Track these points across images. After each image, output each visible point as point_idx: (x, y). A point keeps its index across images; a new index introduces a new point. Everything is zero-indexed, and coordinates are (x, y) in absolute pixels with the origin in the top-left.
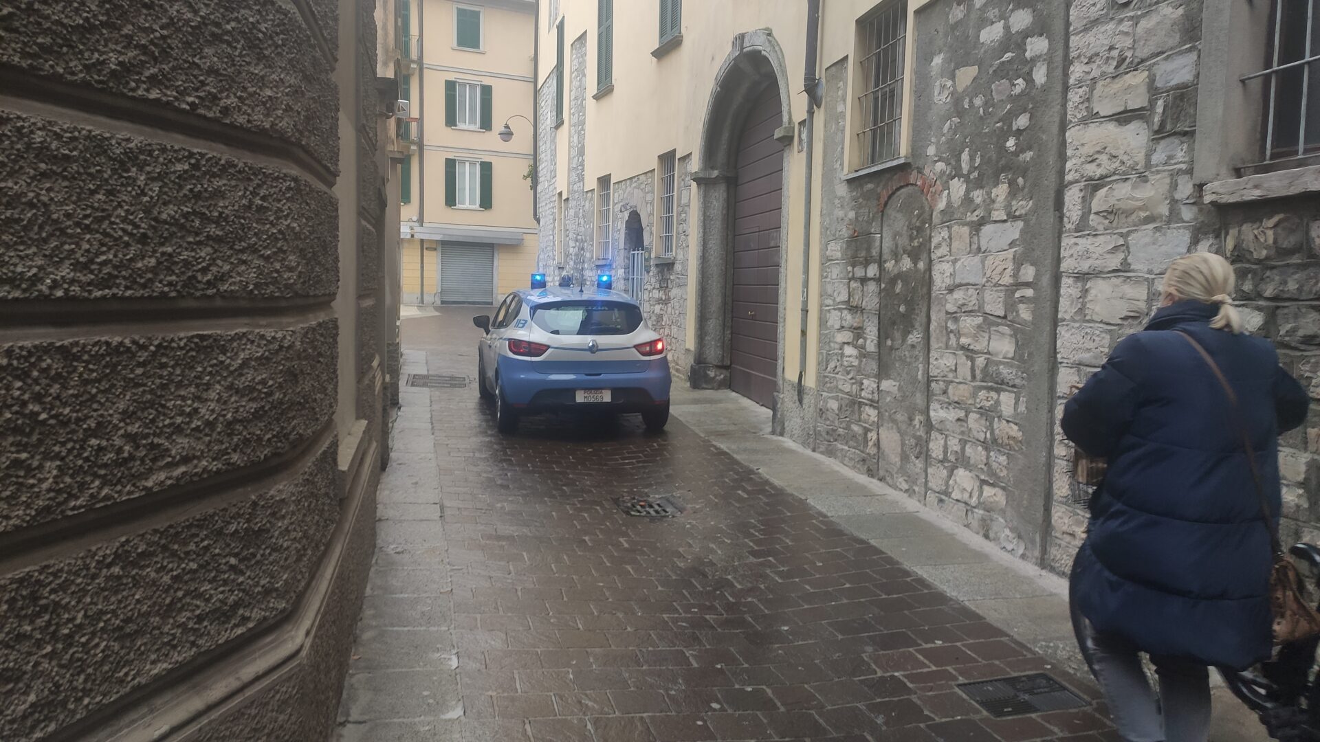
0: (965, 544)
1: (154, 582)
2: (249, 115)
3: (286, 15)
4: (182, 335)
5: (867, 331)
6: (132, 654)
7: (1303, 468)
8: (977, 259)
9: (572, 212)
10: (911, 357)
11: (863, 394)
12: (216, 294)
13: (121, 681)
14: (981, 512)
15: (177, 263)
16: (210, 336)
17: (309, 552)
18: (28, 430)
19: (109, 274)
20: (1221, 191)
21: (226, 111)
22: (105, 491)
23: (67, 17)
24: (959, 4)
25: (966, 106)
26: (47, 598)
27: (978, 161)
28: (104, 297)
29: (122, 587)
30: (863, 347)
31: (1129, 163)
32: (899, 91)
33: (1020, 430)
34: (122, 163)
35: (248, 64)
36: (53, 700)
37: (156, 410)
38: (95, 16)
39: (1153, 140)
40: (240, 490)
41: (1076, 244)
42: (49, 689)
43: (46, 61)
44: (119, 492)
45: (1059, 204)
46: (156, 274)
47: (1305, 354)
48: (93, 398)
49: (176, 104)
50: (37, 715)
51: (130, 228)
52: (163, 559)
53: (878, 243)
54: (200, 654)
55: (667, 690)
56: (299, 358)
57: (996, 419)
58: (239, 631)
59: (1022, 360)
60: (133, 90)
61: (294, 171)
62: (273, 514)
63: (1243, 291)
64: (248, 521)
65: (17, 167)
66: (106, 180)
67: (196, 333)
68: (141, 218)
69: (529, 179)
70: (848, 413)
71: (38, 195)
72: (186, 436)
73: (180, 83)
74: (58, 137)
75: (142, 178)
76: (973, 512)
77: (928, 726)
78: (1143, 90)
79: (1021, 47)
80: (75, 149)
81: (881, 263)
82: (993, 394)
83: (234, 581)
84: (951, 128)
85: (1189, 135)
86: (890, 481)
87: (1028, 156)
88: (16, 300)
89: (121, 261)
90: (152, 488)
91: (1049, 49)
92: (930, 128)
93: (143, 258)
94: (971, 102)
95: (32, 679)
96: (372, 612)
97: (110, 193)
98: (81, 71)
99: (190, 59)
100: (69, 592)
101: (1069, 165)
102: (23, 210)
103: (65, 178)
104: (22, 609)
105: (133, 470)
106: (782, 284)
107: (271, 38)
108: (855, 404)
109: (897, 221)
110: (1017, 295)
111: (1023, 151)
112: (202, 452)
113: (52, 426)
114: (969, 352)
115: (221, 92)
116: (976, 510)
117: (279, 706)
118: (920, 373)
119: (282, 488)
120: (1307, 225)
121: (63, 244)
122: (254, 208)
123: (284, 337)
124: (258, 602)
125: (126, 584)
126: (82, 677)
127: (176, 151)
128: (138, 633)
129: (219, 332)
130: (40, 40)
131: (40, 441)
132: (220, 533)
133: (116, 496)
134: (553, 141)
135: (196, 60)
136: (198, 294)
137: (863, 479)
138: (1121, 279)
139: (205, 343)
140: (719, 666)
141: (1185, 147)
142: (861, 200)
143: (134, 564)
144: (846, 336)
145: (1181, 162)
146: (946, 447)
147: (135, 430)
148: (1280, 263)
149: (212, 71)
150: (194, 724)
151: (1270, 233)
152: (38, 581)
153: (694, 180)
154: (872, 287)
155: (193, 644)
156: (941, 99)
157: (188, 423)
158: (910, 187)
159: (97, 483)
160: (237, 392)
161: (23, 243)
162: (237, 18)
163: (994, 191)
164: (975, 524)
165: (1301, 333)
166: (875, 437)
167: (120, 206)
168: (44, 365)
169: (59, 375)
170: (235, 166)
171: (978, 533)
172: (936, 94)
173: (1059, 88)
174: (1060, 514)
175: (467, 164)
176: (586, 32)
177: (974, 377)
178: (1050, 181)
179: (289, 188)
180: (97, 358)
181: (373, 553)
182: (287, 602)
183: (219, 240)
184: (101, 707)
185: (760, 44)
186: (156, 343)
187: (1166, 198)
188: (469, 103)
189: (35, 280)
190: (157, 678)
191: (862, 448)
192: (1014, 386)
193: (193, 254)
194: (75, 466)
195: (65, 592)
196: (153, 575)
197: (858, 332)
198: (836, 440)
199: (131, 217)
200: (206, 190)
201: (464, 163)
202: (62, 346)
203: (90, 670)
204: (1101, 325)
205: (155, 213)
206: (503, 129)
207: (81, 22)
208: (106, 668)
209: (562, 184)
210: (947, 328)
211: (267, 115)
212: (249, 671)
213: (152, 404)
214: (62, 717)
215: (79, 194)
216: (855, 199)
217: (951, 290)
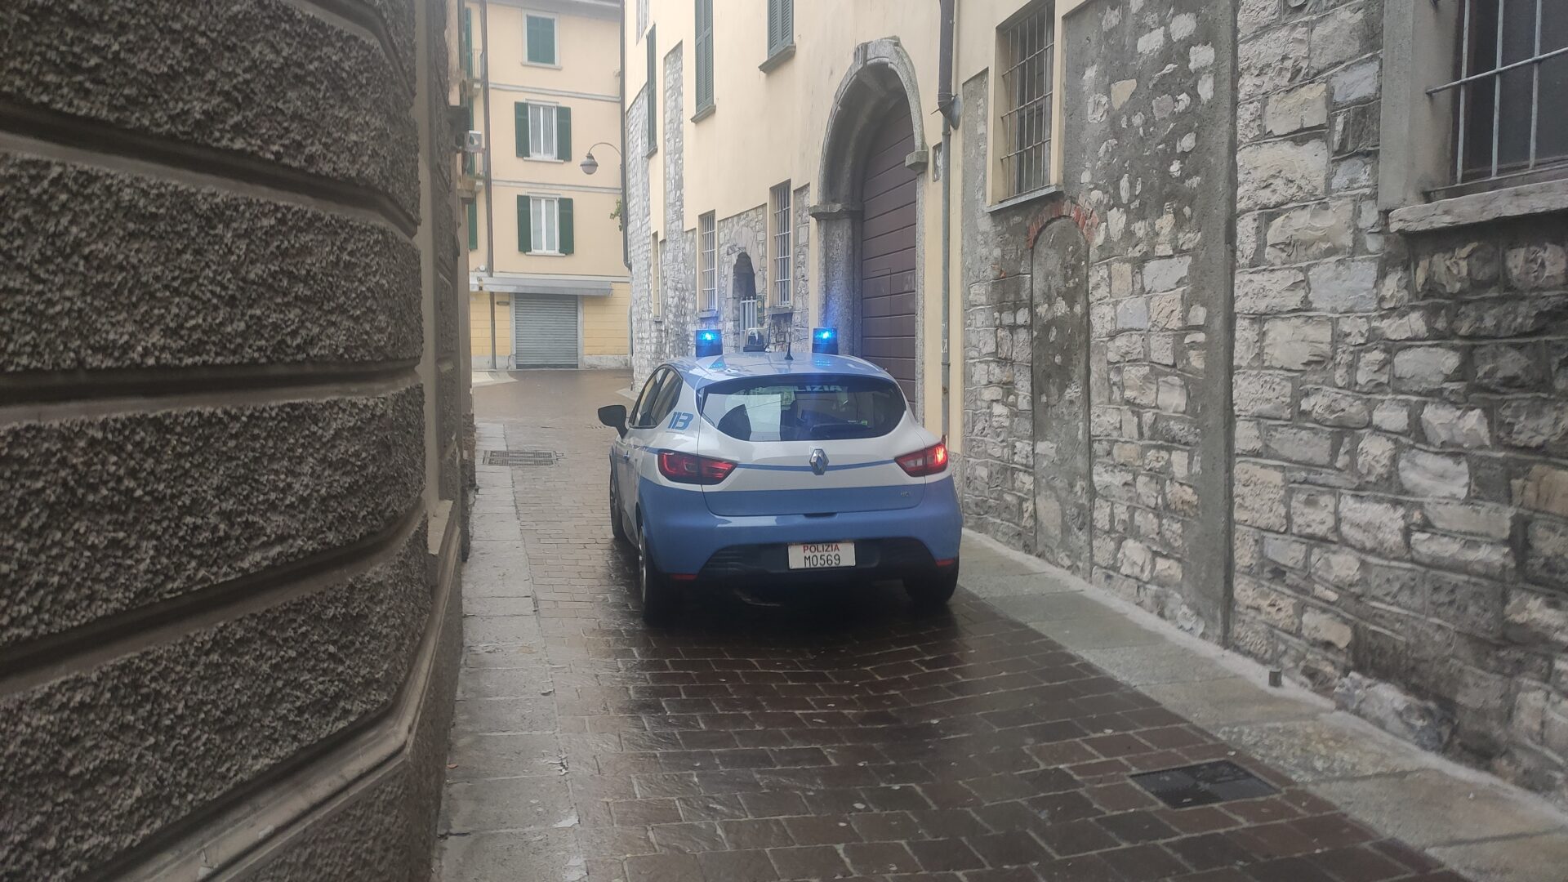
0: (1138, 625)
1: (253, 670)
2: (334, 163)
3: (370, 52)
4: (273, 404)
5: (1019, 386)
6: (233, 748)
7: (1508, 524)
8: (1141, 300)
9: (670, 256)
10: (1069, 414)
11: (1016, 458)
12: (304, 360)
13: (223, 777)
14: (1155, 588)
15: (265, 327)
16: (301, 405)
17: (407, 642)
18: (124, 507)
19: (199, 340)
20: (1409, 218)
21: (311, 159)
22: (202, 573)
23: (151, 65)
24: (1113, 8)
25: (1124, 126)
26: (148, 686)
27: (1139, 188)
28: (195, 364)
29: (222, 676)
30: (1014, 405)
31: (1307, 188)
32: (1048, 108)
33: (1195, 493)
34: (208, 219)
35: (332, 106)
36: (158, 796)
37: (250, 485)
38: (179, 63)
39: (1333, 161)
40: (337, 572)
41: (1251, 281)
42: (154, 784)
43: (133, 113)
44: (215, 574)
45: (1231, 236)
46: (246, 339)
47: (1506, 397)
48: (186, 473)
49: (261, 154)
50: (143, 811)
51: (218, 289)
52: (262, 646)
53: (1028, 285)
54: (302, 749)
55: (804, 790)
56: (392, 428)
57: (1168, 482)
58: (341, 725)
59: (1194, 413)
60: (218, 140)
61: (382, 223)
62: (371, 598)
63: (1437, 330)
64: (346, 606)
65: (106, 228)
66: (194, 239)
67: (286, 402)
68: (229, 280)
69: (618, 218)
70: (999, 481)
71: (127, 257)
72: (281, 513)
73: (264, 131)
74: (145, 194)
75: (229, 235)
76: (1145, 589)
77: (1098, 820)
78: (1320, 105)
79: (1184, 58)
80: (162, 206)
81: (1032, 308)
82: (1164, 454)
83: (333, 670)
84: (1107, 151)
85: (1372, 155)
86: (1050, 557)
87: (1195, 181)
88: (108, 369)
89: (211, 326)
90: (248, 569)
91: (1215, 60)
92: (1084, 151)
93: (232, 322)
94: (1129, 120)
95: (137, 771)
96: (465, 717)
97: (197, 252)
98: (166, 123)
99: (274, 104)
100: (169, 680)
101: (1240, 191)
102: (113, 274)
103: (152, 238)
104: (124, 697)
105: (229, 551)
106: (919, 335)
107: (355, 76)
108: (1007, 470)
109: (1050, 260)
110: (1187, 340)
111: (1189, 176)
112: (297, 530)
113: (148, 504)
114: (1135, 407)
115: (305, 139)
116: (1148, 586)
117: (384, 807)
118: (1080, 432)
119: (378, 570)
120: (1503, 255)
121: (152, 309)
122: (342, 264)
123: (376, 404)
124: (359, 694)
125: (224, 673)
126: (185, 772)
127: (261, 205)
128: (239, 725)
129: (310, 400)
130: (126, 91)
131: (136, 520)
132: (317, 618)
133: (213, 577)
134: (646, 172)
135: (280, 105)
136: (288, 359)
137: (1019, 556)
138: (1302, 320)
139: (297, 413)
140: (861, 764)
141: (1369, 168)
142: (1007, 235)
143: (233, 652)
144: (994, 393)
145: (1365, 186)
146: (1112, 516)
147: (230, 507)
148: (1475, 297)
149: (296, 117)
150: (299, 824)
151: (1463, 264)
152: (139, 668)
153: (813, 215)
154: (1023, 335)
155: (295, 738)
156: (1095, 117)
157: (282, 500)
158: (1063, 220)
159: (194, 564)
160: (330, 466)
161: (113, 308)
162: (320, 57)
163: (1158, 222)
164: (1148, 601)
165: (1500, 374)
166: (1031, 508)
167: (207, 265)
168: (138, 438)
169: (152, 449)
170: (321, 219)
171: (1151, 612)
172: (1090, 112)
173: (1227, 104)
174: (1242, 586)
175: (543, 202)
176: (681, 43)
177: (1141, 434)
178: (1220, 211)
179: (377, 242)
180: (190, 430)
181: (461, 653)
182: (389, 694)
183: (307, 300)
184: (205, 805)
185: (886, 55)
186: (248, 413)
187: (1349, 227)
188: (544, 128)
189: (127, 348)
190: (260, 774)
191: (1016, 520)
192: (1186, 444)
193: (282, 316)
194: (171, 545)
195: (165, 680)
196: (252, 663)
197: (1008, 387)
198: (986, 513)
199: (219, 278)
200: (293, 246)
201: (538, 200)
202: (155, 418)
203: (193, 765)
204: (1281, 372)
205: (243, 272)
206: (585, 160)
207: (166, 69)
208: (208, 762)
209: (657, 223)
210: (1109, 380)
211: (353, 162)
212: (352, 769)
213: (245, 479)
214: (167, 813)
215: (167, 255)
216: (999, 234)
217: (1112, 337)
